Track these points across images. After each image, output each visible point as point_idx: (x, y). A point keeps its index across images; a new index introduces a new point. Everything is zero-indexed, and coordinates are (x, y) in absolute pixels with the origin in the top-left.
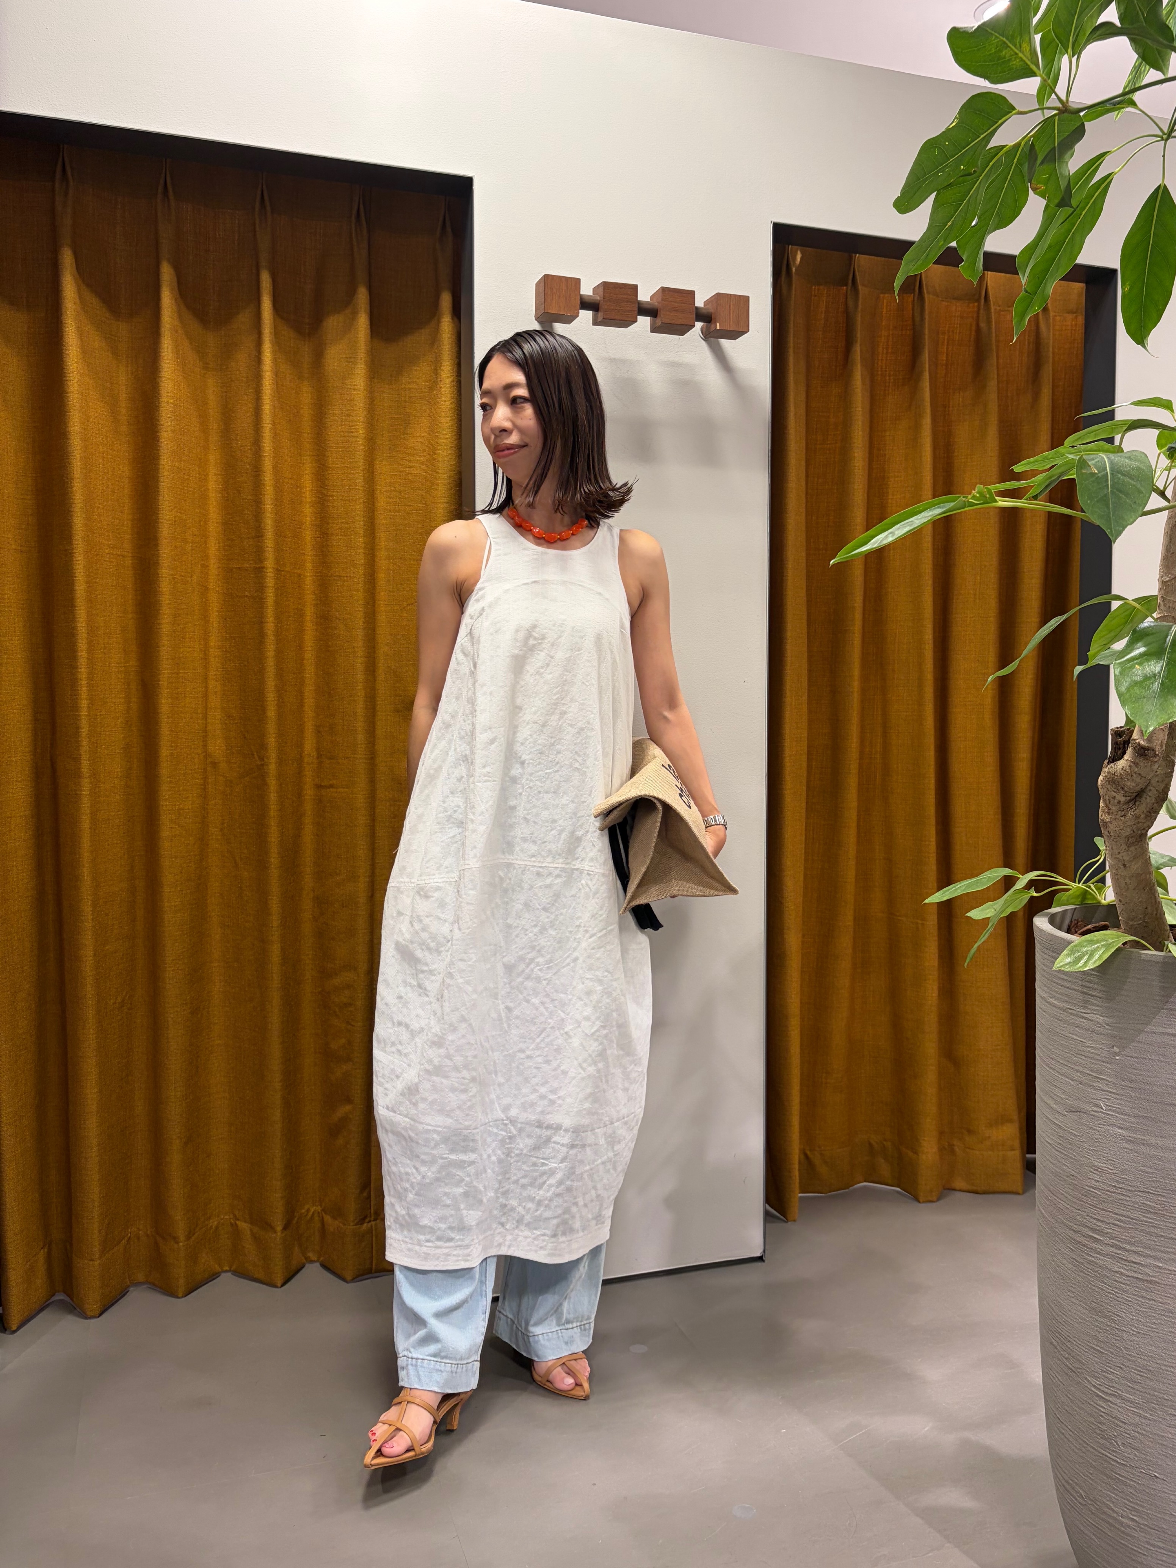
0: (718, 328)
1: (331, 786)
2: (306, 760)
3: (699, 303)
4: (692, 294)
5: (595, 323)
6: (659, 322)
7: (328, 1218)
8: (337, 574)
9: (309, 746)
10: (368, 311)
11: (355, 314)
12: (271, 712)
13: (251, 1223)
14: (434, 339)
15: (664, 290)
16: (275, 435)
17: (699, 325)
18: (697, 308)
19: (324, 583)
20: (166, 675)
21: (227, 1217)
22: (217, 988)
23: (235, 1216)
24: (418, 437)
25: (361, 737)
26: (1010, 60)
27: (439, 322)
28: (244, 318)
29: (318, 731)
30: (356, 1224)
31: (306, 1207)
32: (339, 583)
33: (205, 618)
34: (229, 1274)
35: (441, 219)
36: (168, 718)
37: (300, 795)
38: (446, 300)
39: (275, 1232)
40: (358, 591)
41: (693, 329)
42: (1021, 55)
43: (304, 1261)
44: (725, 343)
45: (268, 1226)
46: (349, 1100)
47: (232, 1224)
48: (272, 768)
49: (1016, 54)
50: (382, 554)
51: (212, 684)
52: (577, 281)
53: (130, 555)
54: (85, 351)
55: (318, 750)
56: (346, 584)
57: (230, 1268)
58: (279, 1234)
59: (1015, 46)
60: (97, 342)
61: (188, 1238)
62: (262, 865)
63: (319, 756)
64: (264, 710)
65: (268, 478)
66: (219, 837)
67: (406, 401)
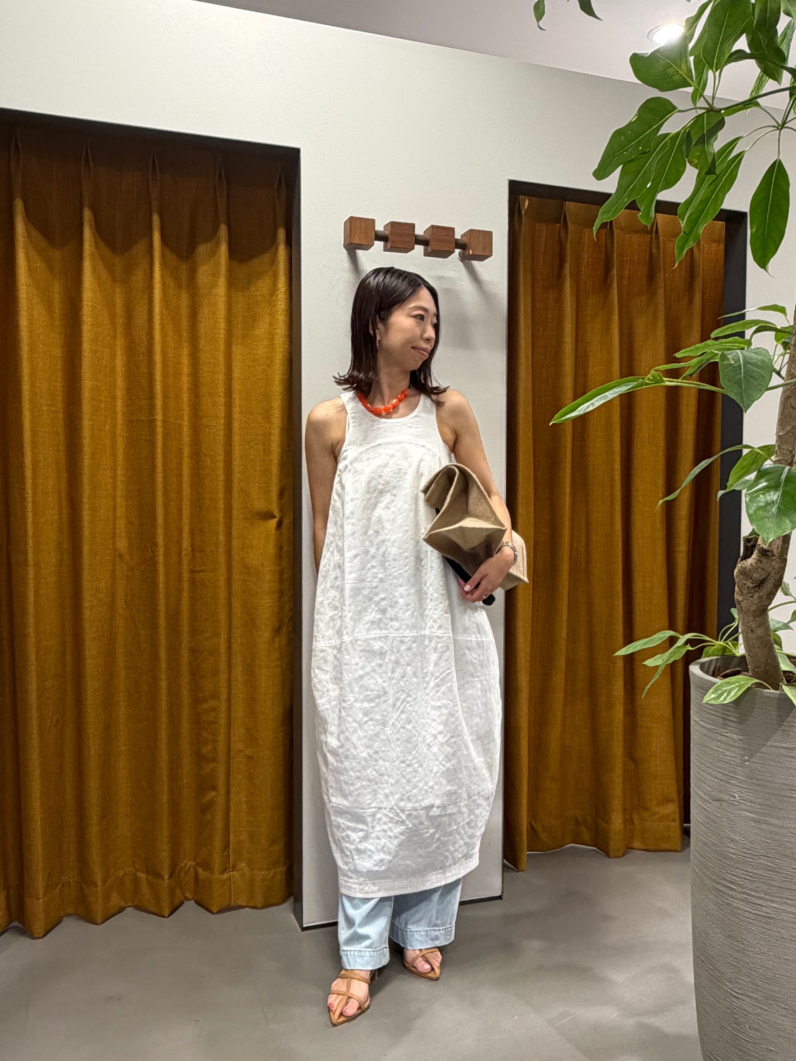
0: (471, 253)
1: (202, 571)
2: (184, 553)
3: (458, 236)
4: (452, 230)
5: (385, 249)
6: (429, 249)
7: (200, 870)
8: (205, 424)
9: (186, 543)
10: (227, 241)
11: (218, 244)
12: (160, 520)
13: (147, 873)
14: (274, 261)
15: (433, 227)
16: (163, 328)
17: (457, 251)
18: (456, 240)
19: (196, 430)
20: (87, 495)
21: (130, 869)
22: (122, 711)
23: (136, 869)
24: (261, 329)
25: (222, 538)
26: (673, 75)
27: (277, 248)
28: (140, 247)
29: (192, 533)
30: (220, 874)
31: (185, 862)
32: (207, 430)
33: (114, 455)
34: (131, 909)
35: (278, 177)
36: (89, 524)
37: (180, 577)
38: (281, 233)
39: (163, 879)
40: (220, 436)
41: (454, 254)
42: (680, 72)
43: (183, 898)
44: (476, 263)
45: (159, 876)
46: (214, 788)
47: (133, 875)
48: (161, 558)
49: (677, 71)
50: (236, 409)
51: (119, 500)
52: (373, 221)
53: (62, 410)
54: (31, 270)
55: (192, 545)
56: (211, 430)
57: (133, 903)
58: (166, 881)
59: (676, 65)
60: (39, 264)
61: (104, 883)
62: (154, 626)
63: (193, 550)
64: (154, 518)
65: (158, 358)
66: (124, 606)
67: (253, 304)
